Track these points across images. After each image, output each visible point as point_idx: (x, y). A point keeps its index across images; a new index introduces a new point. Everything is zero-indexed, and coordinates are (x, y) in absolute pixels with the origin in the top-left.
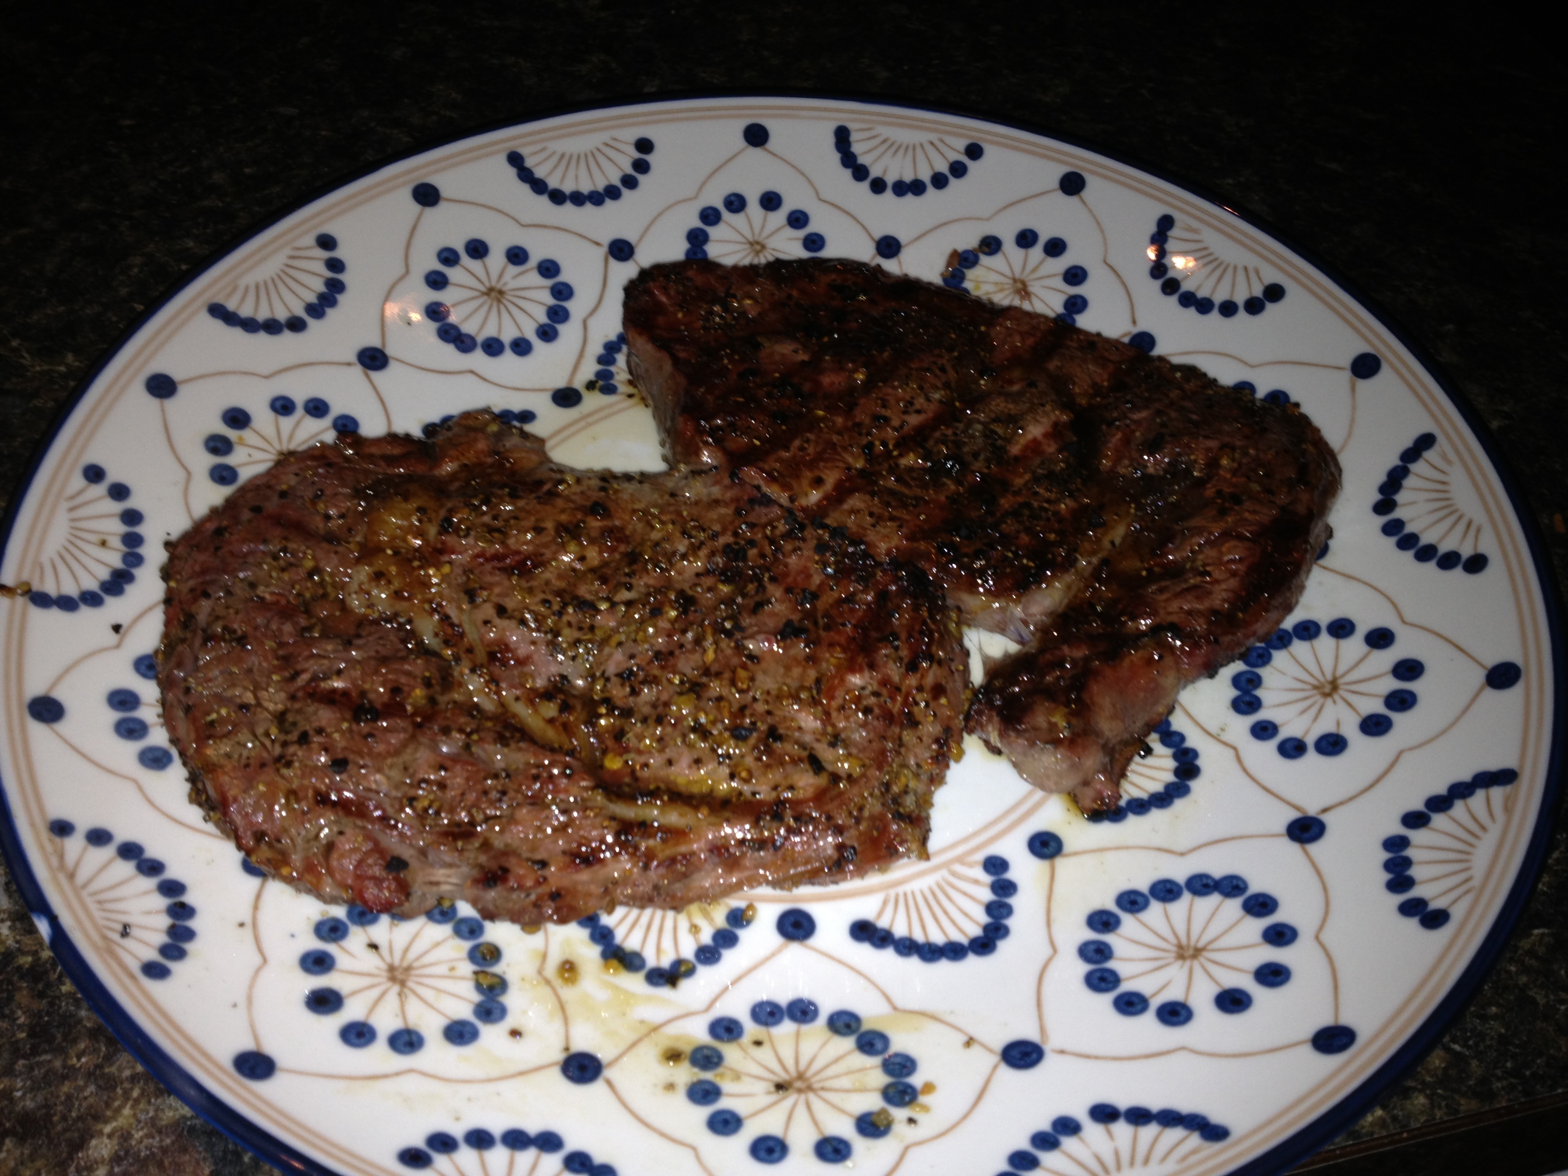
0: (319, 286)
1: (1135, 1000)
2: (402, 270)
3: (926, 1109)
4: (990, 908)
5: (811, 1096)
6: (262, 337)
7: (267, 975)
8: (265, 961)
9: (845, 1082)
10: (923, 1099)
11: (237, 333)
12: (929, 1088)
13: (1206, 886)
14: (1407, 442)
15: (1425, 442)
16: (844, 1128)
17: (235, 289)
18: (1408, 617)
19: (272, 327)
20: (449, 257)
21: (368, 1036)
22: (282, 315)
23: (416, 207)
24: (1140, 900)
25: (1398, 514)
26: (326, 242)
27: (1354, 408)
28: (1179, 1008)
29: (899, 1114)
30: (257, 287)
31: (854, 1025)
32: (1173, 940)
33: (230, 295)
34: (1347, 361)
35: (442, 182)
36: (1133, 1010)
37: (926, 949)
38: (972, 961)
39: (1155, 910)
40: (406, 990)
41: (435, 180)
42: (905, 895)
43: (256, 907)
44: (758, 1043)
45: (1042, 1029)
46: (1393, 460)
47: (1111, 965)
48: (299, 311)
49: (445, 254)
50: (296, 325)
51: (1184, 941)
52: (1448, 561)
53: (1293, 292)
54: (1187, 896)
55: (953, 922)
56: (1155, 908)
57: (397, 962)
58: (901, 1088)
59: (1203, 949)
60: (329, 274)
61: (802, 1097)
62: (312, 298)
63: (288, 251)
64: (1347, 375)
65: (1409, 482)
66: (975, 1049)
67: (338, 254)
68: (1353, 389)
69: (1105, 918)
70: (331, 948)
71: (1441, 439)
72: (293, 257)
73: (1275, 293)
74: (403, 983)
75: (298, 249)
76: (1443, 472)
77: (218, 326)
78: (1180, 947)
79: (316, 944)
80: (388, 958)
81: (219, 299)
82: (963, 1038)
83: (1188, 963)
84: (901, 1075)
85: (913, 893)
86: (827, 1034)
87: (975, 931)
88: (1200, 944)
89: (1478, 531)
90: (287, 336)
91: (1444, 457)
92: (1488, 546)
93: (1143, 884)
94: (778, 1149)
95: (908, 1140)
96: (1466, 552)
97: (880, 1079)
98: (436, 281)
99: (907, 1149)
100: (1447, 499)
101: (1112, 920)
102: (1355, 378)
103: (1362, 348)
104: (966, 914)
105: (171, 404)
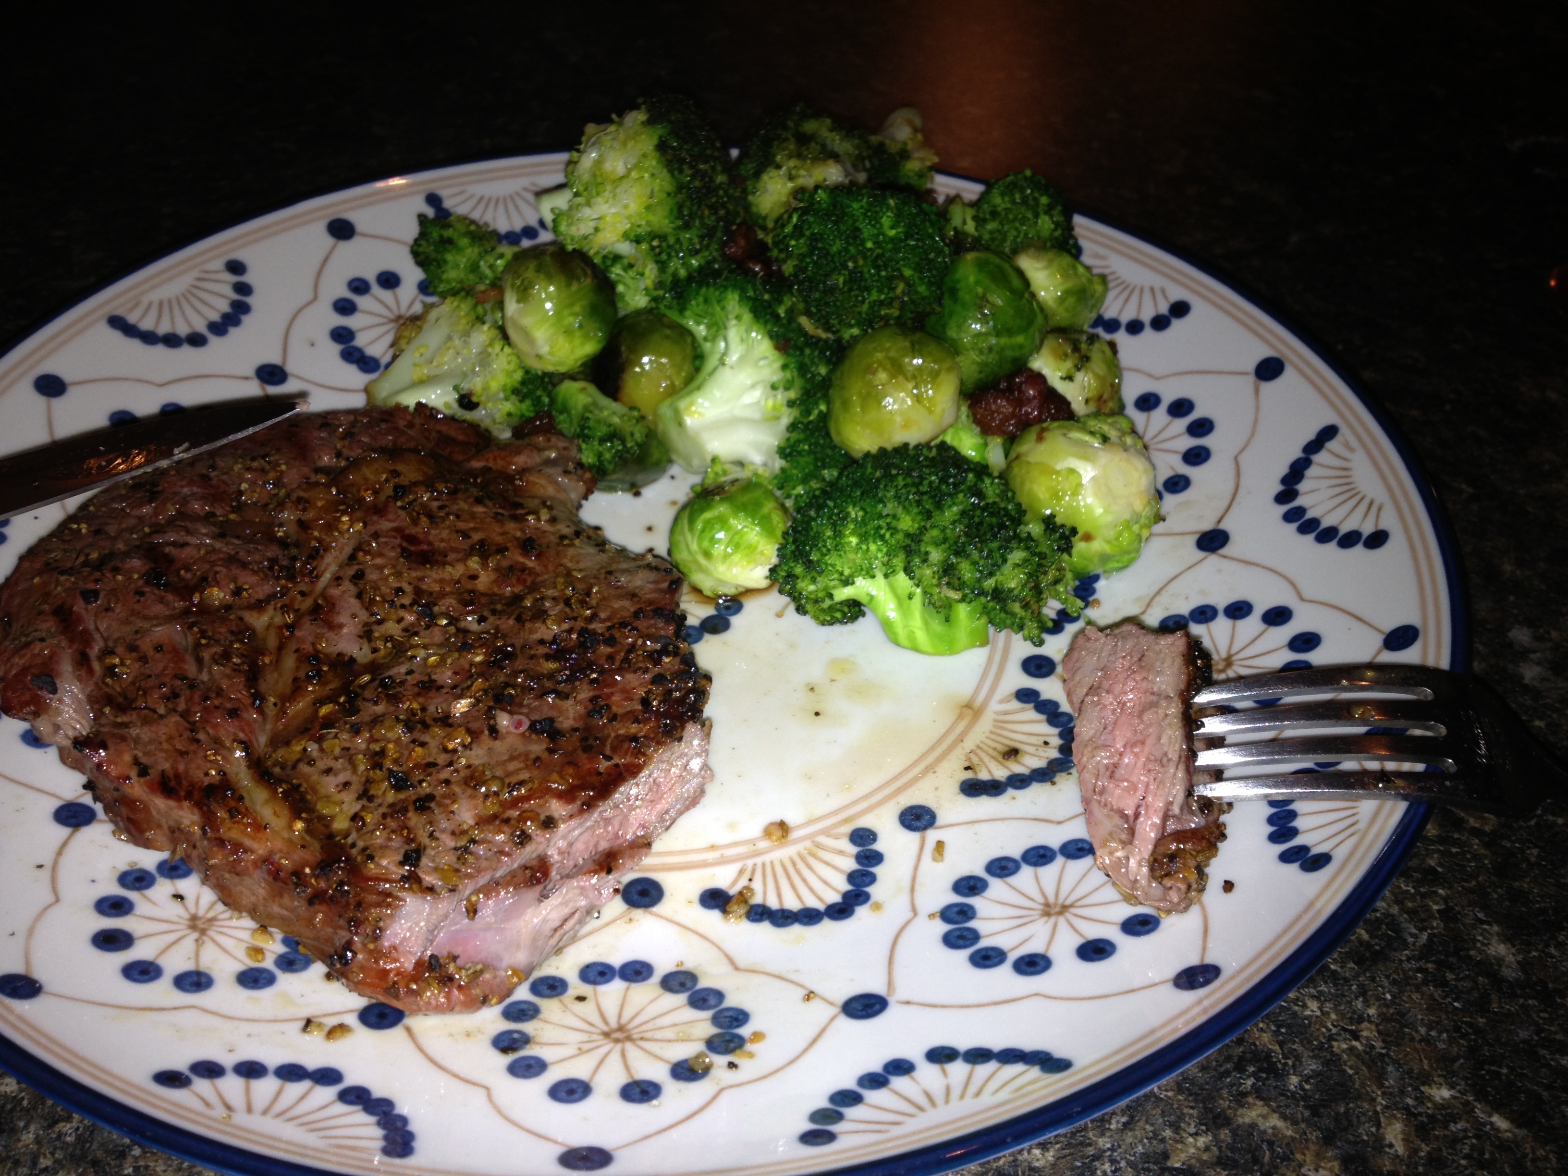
0: (224, 306)
1: (992, 953)
2: (310, 296)
3: (751, 1055)
4: (852, 877)
5: (629, 1046)
6: (160, 350)
7: (55, 912)
8: (58, 900)
9: (669, 1034)
10: (749, 1047)
11: (135, 344)
12: (758, 1036)
13: (1081, 849)
14: (1310, 435)
15: (1328, 433)
16: (658, 1073)
17: (137, 305)
18: (1307, 594)
19: (172, 341)
20: (359, 286)
21: (152, 974)
22: (183, 330)
23: (329, 240)
24: (1011, 865)
25: (1298, 502)
26: (236, 267)
27: (1257, 408)
28: (1038, 960)
29: (720, 1061)
30: (161, 304)
31: (689, 984)
32: (1042, 900)
33: (131, 310)
34: (1251, 365)
35: (358, 218)
36: (990, 963)
37: (780, 914)
38: (827, 925)
39: (1026, 875)
40: (205, 938)
41: (352, 216)
42: (764, 865)
43: (60, 853)
44: (581, 999)
45: (890, 984)
46: (1296, 453)
47: (972, 924)
48: (201, 327)
49: (356, 284)
50: (196, 340)
51: (1051, 900)
52: (1349, 540)
53: (1198, 307)
54: (1060, 860)
55: (811, 889)
56: (1026, 872)
57: (201, 913)
58: (727, 1038)
59: (1071, 906)
60: (236, 297)
61: (619, 1046)
62: (215, 317)
63: (195, 273)
64: (1252, 378)
65: (1310, 472)
66: (815, 1003)
67: (246, 278)
68: (1257, 391)
69: (972, 883)
70: (132, 895)
71: (1344, 430)
72: (199, 279)
73: (1180, 309)
74: (203, 932)
75: (207, 272)
76: (1346, 459)
77: (116, 336)
78: (1047, 905)
79: (116, 890)
80: (193, 910)
81: (120, 312)
82: (802, 993)
83: (1053, 919)
84: (731, 1027)
85: (772, 862)
86: (659, 991)
87: (834, 898)
88: (1068, 902)
89: (1380, 509)
90: (186, 351)
91: (1347, 446)
92: (1389, 522)
93: (1015, 851)
94: (580, 1090)
95: (723, 1084)
96: (1367, 529)
97: (708, 1030)
98: (344, 307)
99: (722, 1090)
100: (1349, 484)
101: (979, 885)
102: (1258, 381)
103: (1267, 352)
104: (825, 882)
105: (57, 403)
